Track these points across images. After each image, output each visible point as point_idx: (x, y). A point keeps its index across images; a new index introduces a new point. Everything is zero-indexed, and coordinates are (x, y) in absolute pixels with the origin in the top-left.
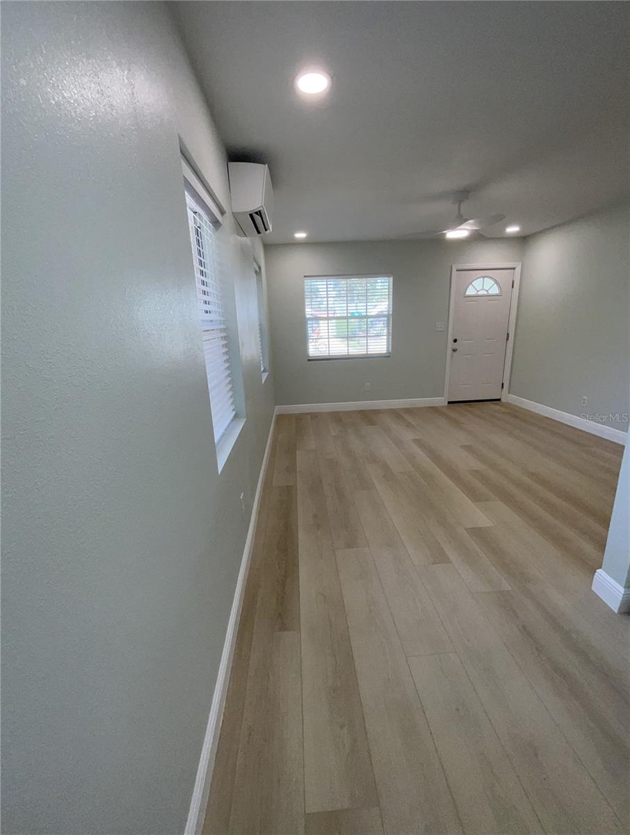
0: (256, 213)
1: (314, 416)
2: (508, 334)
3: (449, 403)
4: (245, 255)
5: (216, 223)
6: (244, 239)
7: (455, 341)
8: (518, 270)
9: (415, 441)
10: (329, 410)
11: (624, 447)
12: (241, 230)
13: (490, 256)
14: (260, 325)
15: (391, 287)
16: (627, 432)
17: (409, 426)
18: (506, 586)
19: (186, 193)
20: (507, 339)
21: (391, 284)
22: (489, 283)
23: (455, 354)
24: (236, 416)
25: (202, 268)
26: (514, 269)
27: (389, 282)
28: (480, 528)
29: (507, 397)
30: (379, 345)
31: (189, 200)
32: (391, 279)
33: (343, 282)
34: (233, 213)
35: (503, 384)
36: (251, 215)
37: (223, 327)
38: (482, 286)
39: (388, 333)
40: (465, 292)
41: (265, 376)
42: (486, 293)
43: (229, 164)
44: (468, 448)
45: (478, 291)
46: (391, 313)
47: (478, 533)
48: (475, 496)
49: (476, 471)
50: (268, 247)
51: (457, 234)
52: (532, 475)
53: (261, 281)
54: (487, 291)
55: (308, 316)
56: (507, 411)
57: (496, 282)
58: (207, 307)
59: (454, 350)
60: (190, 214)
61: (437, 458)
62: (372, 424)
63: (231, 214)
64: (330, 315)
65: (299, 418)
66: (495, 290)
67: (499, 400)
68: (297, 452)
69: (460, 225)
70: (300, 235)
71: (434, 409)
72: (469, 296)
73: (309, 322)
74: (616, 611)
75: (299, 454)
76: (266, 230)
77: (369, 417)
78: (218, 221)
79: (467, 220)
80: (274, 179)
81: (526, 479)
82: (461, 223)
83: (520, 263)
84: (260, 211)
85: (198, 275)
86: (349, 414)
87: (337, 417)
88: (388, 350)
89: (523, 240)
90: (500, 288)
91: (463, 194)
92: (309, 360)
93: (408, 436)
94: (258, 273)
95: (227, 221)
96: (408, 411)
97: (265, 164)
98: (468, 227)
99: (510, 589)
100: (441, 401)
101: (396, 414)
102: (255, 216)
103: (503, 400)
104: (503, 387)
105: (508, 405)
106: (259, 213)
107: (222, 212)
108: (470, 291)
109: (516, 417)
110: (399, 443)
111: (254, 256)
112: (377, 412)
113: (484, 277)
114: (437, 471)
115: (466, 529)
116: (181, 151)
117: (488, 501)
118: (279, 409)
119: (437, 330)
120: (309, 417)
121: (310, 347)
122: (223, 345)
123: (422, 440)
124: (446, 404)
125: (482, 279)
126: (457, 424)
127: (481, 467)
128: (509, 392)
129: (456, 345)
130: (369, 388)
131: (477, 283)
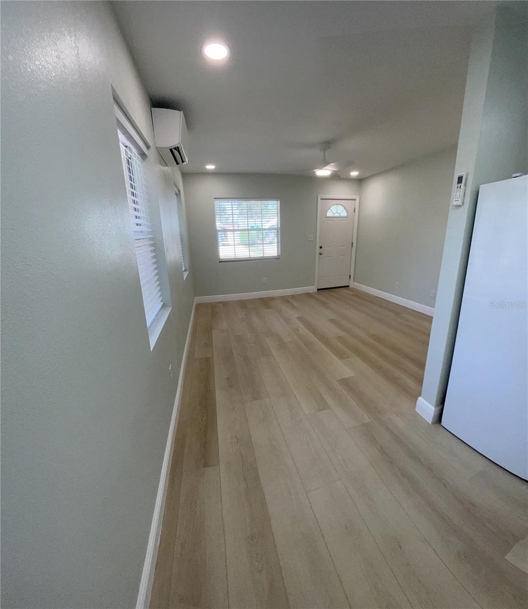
0: (175, 148)
1: (225, 304)
2: (352, 243)
3: (318, 290)
4: (167, 181)
5: (143, 155)
6: (166, 168)
7: (321, 247)
8: (357, 200)
9: (299, 318)
10: (236, 299)
11: (432, 317)
12: (163, 161)
13: (341, 191)
14: (181, 235)
15: (279, 208)
16: (434, 308)
17: (294, 308)
19: (118, 131)
20: (352, 246)
21: (279, 206)
22: (341, 208)
23: (321, 256)
24: (164, 306)
25: (133, 191)
26: (355, 200)
27: (277, 204)
28: (346, 378)
29: (353, 284)
30: (271, 250)
31: (121, 137)
32: (279, 202)
33: (244, 204)
34: (156, 148)
35: (350, 276)
36: (171, 150)
37: (151, 236)
38: (336, 211)
39: (278, 241)
40: (326, 214)
41: (186, 275)
42: (339, 215)
43: (152, 109)
44: (332, 321)
45: (334, 214)
46: (279, 227)
47: (345, 382)
48: (341, 355)
49: (340, 337)
50: (184, 175)
51: (323, 172)
53: (181, 201)
54: (339, 214)
55: (218, 229)
56: (353, 294)
57: (345, 209)
58: (138, 221)
59: (320, 254)
60: (122, 148)
61: (314, 330)
62: (269, 308)
63: (155, 149)
64: (235, 228)
65: (213, 306)
66: (344, 214)
67: (348, 286)
68: (213, 331)
69: (325, 166)
70: (210, 167)
71: (308, 295)
72: (329, 217)
73: (219, 233)
74: (431, 423)
75: (214, 333)
76: (183, 162)
77: (266, 302)
78: (145, 153)
79: (329, 163)
80: (189, 123)
83: (358, 197)
84: (178, 147)
85: (129, 196)
86: (252, 301)
87: (243, 304)
88: (278, 254)
89: (360, 181)
90: (347, 212)
91: (327, 144)
92: (220, 262)
93: (294, 315)
94: (178, 195)
95: (151, 154)
96: (293, 297)
97: (181, 111)
98: (330, 168)
99: (370, 421)
100: (313, 289)
101: (285, 299)
102: (174, 151)
103: (351, 286)
104: (350, 278)
105: (354, 290)
106: (177, 149)
107: (148, 147)
108: (329, 214)
110: (287, 320)
111: (174, 182)
112: (272, 299)
113: (337, 204)
115: (338, 381)
116: (114, 98)
117: (349, 358)
118: (198, 300)
119: (309, 239)
120: (221, 305)
121: (220, 252)
122: (151, 251)
123: (302, 317)
124: (316, 291)
125: (336, 206)
126: (324, 304)
127: (342, 334)
128: (354, 281)
129: (322, 250)
130: (266, 281)
131: (334, 208)
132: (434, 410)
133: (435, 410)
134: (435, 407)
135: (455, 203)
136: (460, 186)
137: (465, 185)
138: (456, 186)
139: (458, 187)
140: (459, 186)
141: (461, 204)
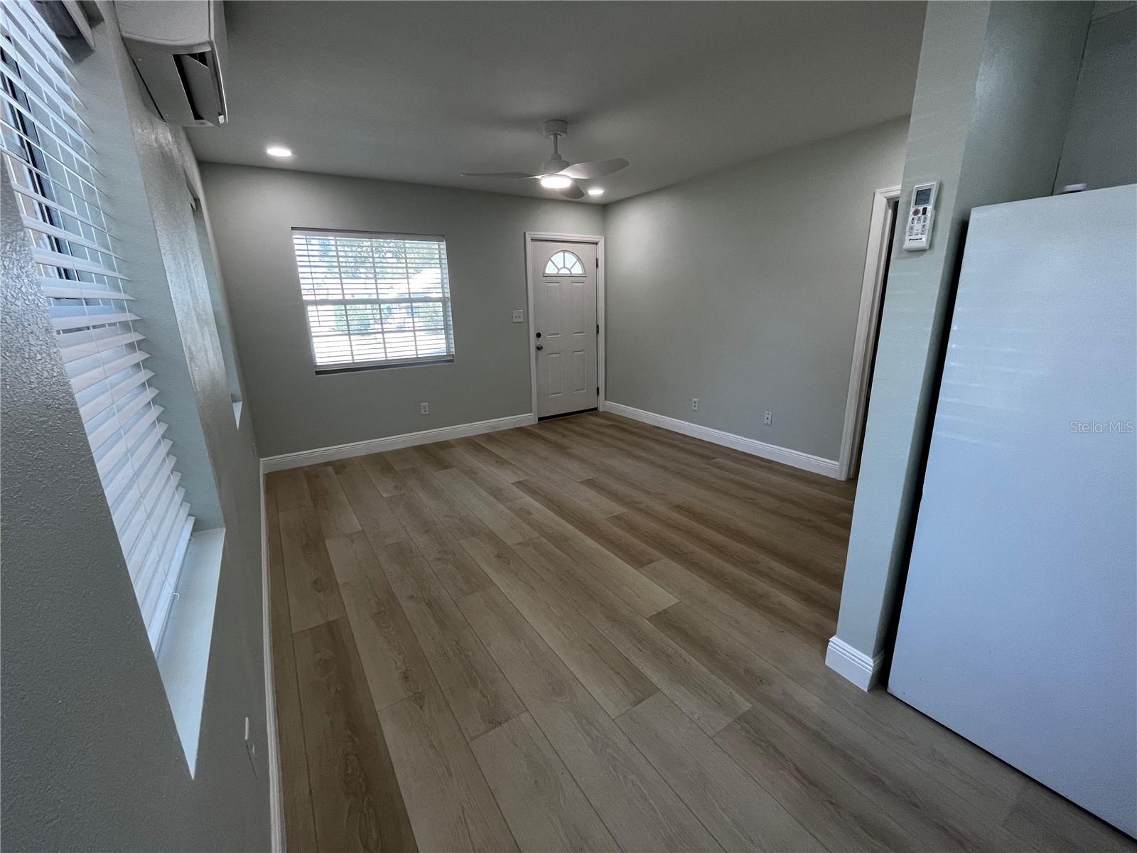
0: (194, 56)
1: (340, 466)
2: (598, 326)
3: (540, 419)
7: (539, 335)
9: (520, 484)
10: (363, 453)
13: (568, 225)
14: (215, 314)
15: (445, 256)
17: (500, 462)
18: (746, 706)
20: (598, 332)
21: (444, 252)
22: (571, 259)
23: (540, 352)
24: (199, 528)
26: (597, 244)
27: (439, 249)
28: (665, 611)
29: (605, 405)
30: (434, 344)
32: (443, 245)
33: (365, 244)
34: (123, 39)
35: (598, 389)
36: (178, 59)
37: (128, 317)
38: (562, 263)
39: (446, 324)
40: (544, 271)
41: (238, 409)
42: (568, 272)
44: (589, 483)
45: (559, 270)
46: (448, 295)
47: (664, 619)
48: (638, 561)
49: (617, 518)
51: (556, 182)
52: (679, 508)
53: (204, 227)
54: (570, 270)
55: (305, 298)
56: (609, 423)
57: (579, 259)
59: (539, 348)
61: (560, 509)
62: (445, 467)
63: (119, 43)
64: (347, 297)
65: (312, 475)
66: (578, 270)
67: (596, 409)
68: (327, 542)
69: (560, 170)
70: (279, 152)
71: (522, 431)
72: (549, 276)
73: (310, 308)
74: (866, 691)
75: (334, 547)
77: (434, 454)
78: (79, 34)
79: (569, 164)
81: (676, 516)
82: (562, 168)
83: (603, 238)
84: (203, 53)
86: (401, 453)
87: (382, 462)
88: (448, 347)
89: (604, 209)
90: (584, 267)
91: (562, 126)
92: (318, 373)
93: (505, 478)
94: (197, 209)
96: (490, 437)
98: (569, 174)
99: (750, 706)
100: (528, 418)
101: (472, 444)
103: (601, 409)
104: (598, 393)
105: (607, 416)
108: (550, 269)
109: (624, 430)
110: (496, 493)
112: (444, 445)
113: (564, 251)
114: (570, 529)
115: (651, 619)
117: (652, 561)
118: (267, 464)
119: (515, 321)
120: (330, 469)
121: (316, 350)
122: (137, 366)
123: (526, 481)
124: (538, 422)
125: (561, 254)
126: (562, 449)
127: (619, 509)
128: (606, 399)
129: (541, 341)
130: (427, 409)
131: (558, 258)
132: (872, 664)
133: (874, 662)
134: (873, 657)
135: (908, 244)
136: (925, 210)
137: (937, 207)
138: (912, 210)
139: (916, 212)
140: (921, 208)
141: (928, 248)
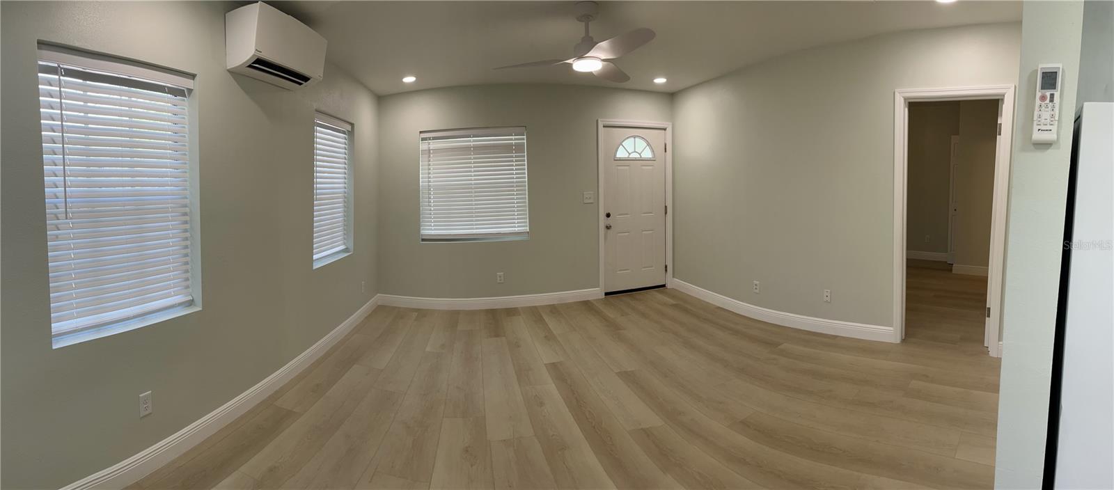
2: (666, 207)
3: (607, 294)
7: (608, 215)
8: (669, 130)
13: (641, 112)
15: (525, 146)
20: (666, 213)
21: (526, 142)
22: (641, 144)
23: (609, 231)
26: (665, 129)
29: (673, 283)
32: (525, 136)
35: (666, 267)
38: (632, 148)
40: (615, 155)
42: (638, 156)
45: (630, 154)
54: (640, 154)
57: (648, 144)
59: (608, 228)
66: (647, 154)
67: (664, 286)
70: (409, 80)
71: (587, 305)
72: (620, 160)
83: (671, 124)
89: (671, 97)
90: (654, 154)
92: (422, 240)
96: (554, 310)
100: (595, 293)
102: (261, 67)
103: (669, 286)
104: (666, 270)
105: (675, 294)
108: (621, 153)
113: (635, 137)
119: (586, 201)
124: (604, 296)
125: (632, 139)
128: (673, 277)
129: (610, 221)
130: (502, 278)
131: (629, 144)
